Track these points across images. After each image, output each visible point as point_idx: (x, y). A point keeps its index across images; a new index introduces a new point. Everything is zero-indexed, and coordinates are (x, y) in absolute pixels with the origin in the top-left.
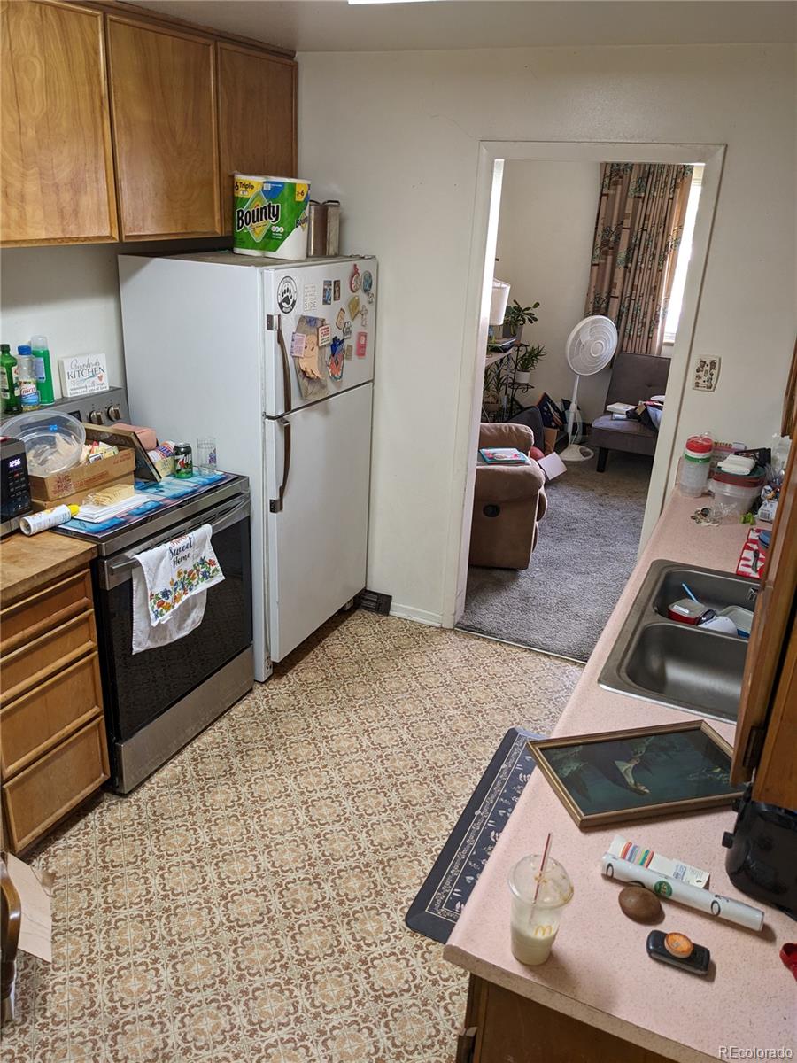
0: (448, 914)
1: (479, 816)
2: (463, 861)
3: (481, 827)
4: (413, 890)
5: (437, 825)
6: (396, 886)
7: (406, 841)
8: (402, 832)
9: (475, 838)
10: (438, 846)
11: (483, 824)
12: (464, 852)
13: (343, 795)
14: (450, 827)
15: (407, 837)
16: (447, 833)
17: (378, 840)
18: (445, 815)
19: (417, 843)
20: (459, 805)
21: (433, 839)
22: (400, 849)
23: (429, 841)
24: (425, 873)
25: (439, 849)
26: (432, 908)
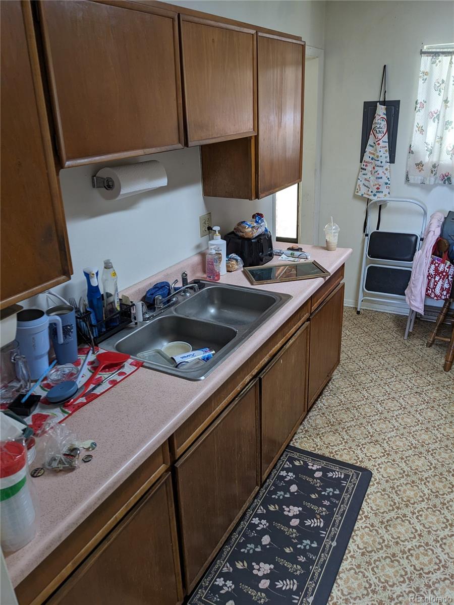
0: (348, 471)
1: (332, 540)
2: (342, 503)
3: (331, 531)
4: (372, 491)
5: (365, 539)
6: (383, 493)
7: (386, 524)
8: (390, 532)
9: (335, 520)
10: (361, 522)
11: (330, 533)
12: (342, 510)
14: (355, 537)
15: (385, 527)
16: (357, 532)
17: (406, 524)
18: (360, 549)
19: (377, 524)
20: (350, 559)
21: (366, 527)
22: (388, 518)
23: (368, 525)
24: (366, 502)
25: (360, 519)
26: (358, 474)
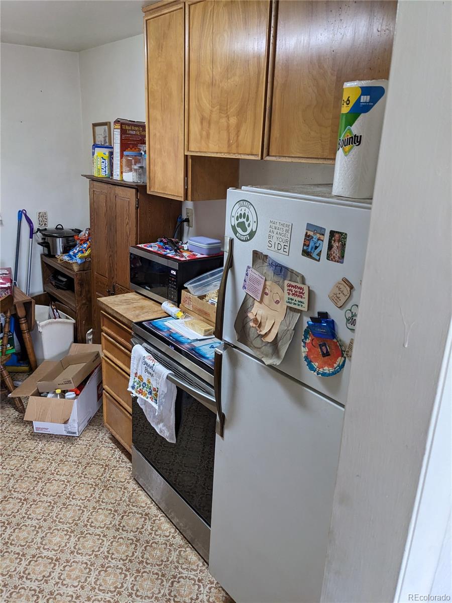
13: (44, 586)
